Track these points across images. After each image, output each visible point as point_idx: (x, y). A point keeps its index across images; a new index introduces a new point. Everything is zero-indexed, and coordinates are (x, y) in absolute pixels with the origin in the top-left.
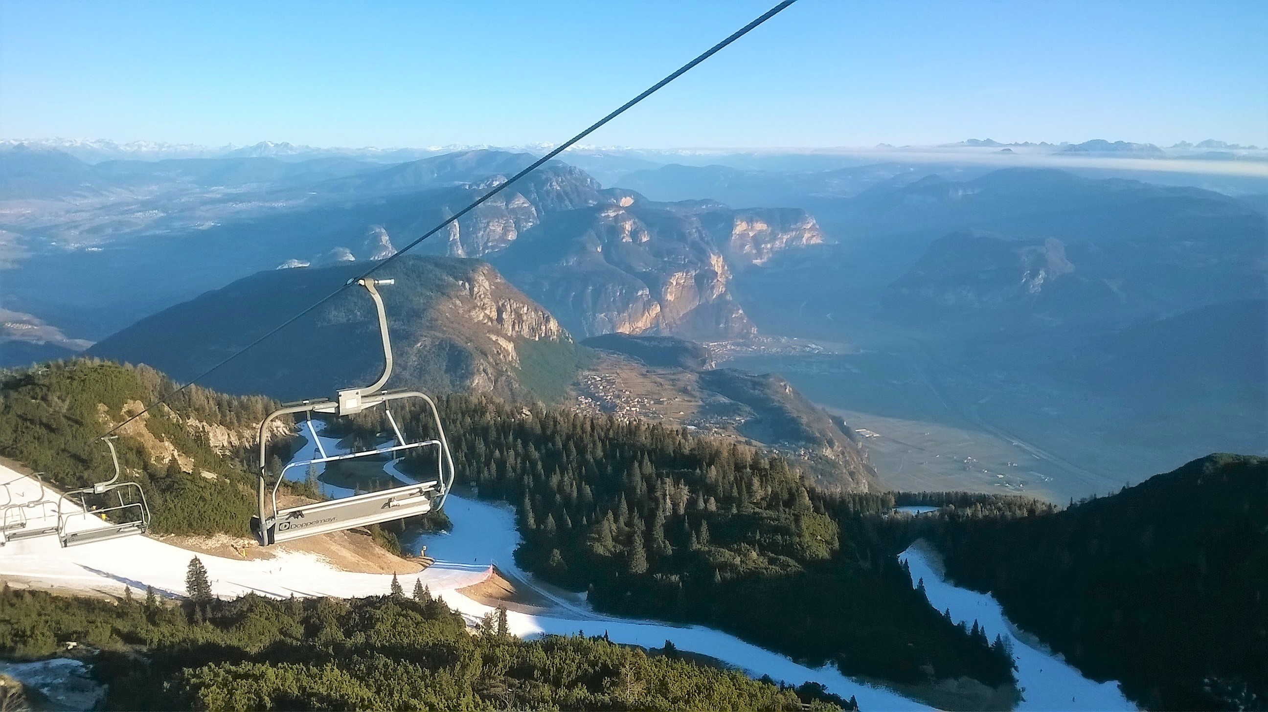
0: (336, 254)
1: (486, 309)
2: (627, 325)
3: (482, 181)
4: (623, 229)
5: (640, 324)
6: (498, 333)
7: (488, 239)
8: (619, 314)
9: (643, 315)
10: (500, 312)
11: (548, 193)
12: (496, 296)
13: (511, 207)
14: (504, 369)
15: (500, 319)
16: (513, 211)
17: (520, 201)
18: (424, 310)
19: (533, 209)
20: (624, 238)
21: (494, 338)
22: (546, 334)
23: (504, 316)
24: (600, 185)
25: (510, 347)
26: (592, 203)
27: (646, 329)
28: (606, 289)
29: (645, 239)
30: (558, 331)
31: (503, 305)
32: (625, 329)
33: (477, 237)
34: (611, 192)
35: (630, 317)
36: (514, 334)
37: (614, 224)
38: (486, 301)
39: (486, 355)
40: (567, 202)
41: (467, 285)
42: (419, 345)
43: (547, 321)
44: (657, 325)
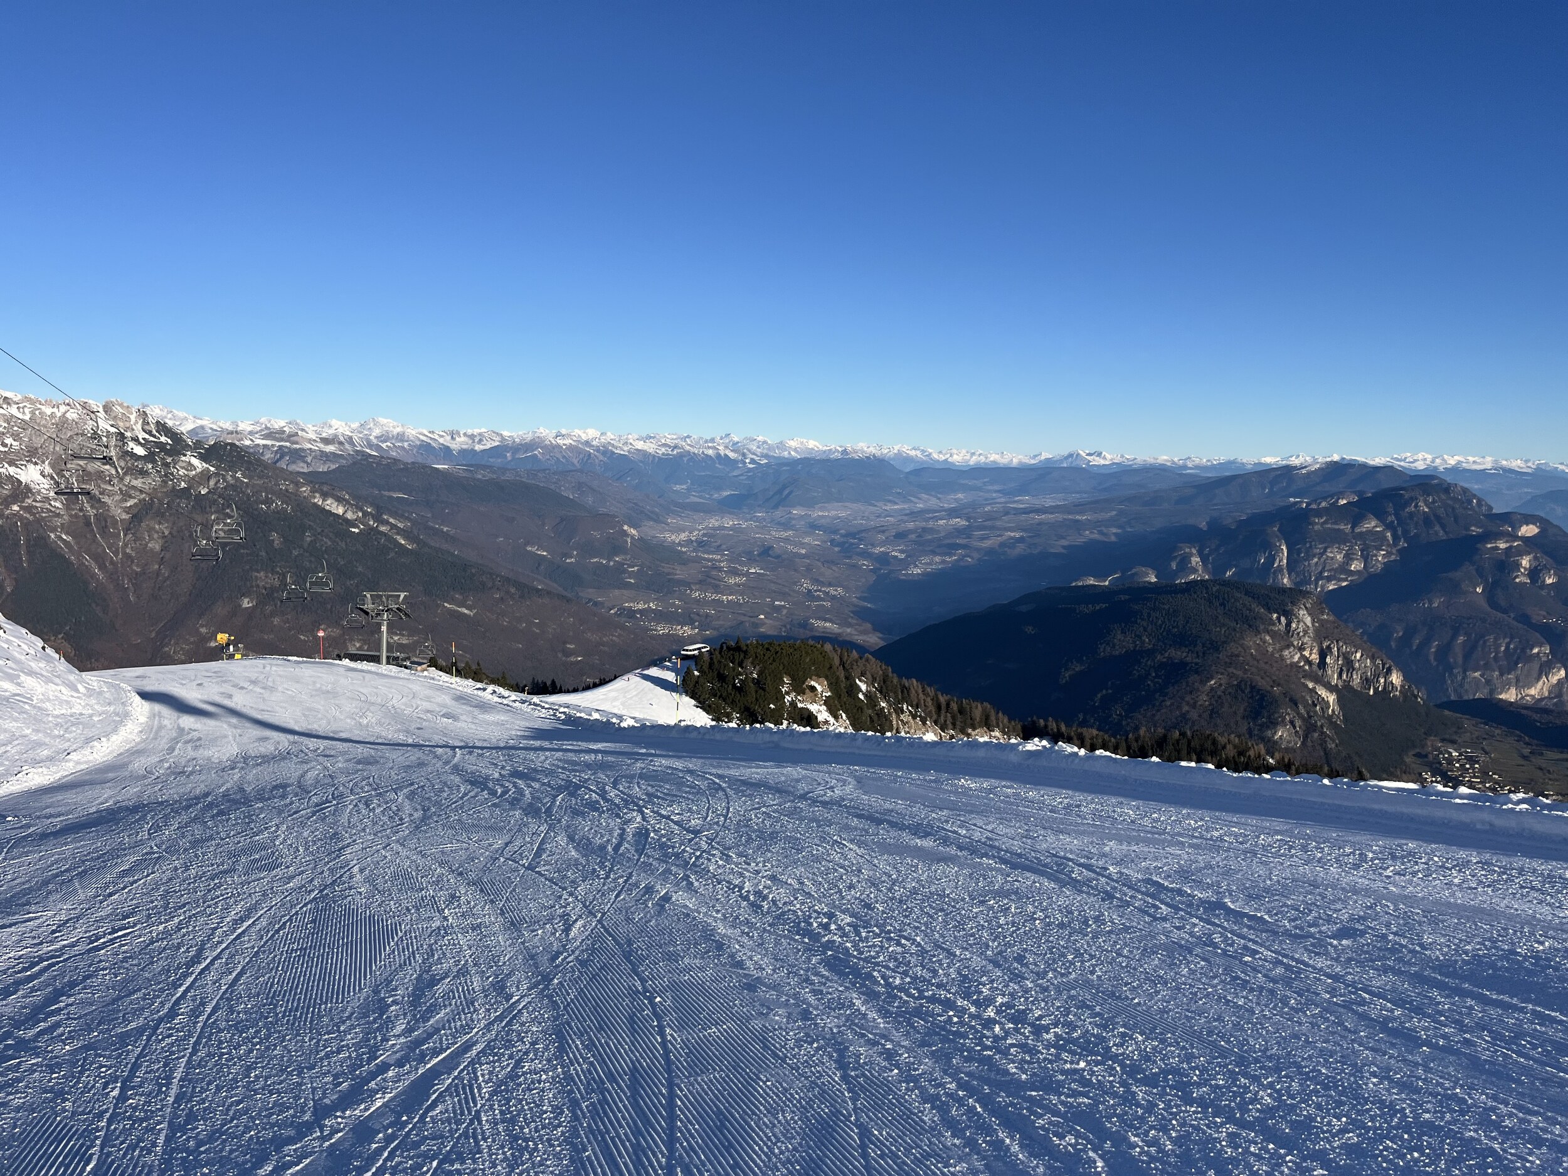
0: (1135, 574)
1: (1304, 649)
2: (1513, 690)
3: (1324, 498)
4: (1518, 565)
5: (1532, 691)
6: (1318, 680)
7: (1324, 568)
8: (1502, 675)
9: (1538, 679)
10: (1323, 655)
11: (1411, 514)
12: (1321, 634)
13: (1357, 530)
14: (1319, 724)
15: (1322, 664)
16: (1361, 535)
17: (1371, 524)
18: (1224, 642)
19: (1389, 534)
20: (1517, 577)
21: (1311, 685)
22: (1384, 688)
23: (1328, 660)
24: (1491, 508)
25: (1331, 698)
26: (1475, 530)
27: (1542, 699)
28: (1485, 642)
29: (1549, 581)
30: (1402, 686)
31: (1329, 647)
32: (1510, 695)
33: (1309, 564)
34: (1506, 518)
35: (1518, 680)
36: (1340, 684)
37: (1504, 558)
38: (1306, 639)
39: (1296, 704)
40: (1437, 528)
41: (1283, 619)
42: (1212, 682)
43: (1389, 672)
44: (1559, 695)
